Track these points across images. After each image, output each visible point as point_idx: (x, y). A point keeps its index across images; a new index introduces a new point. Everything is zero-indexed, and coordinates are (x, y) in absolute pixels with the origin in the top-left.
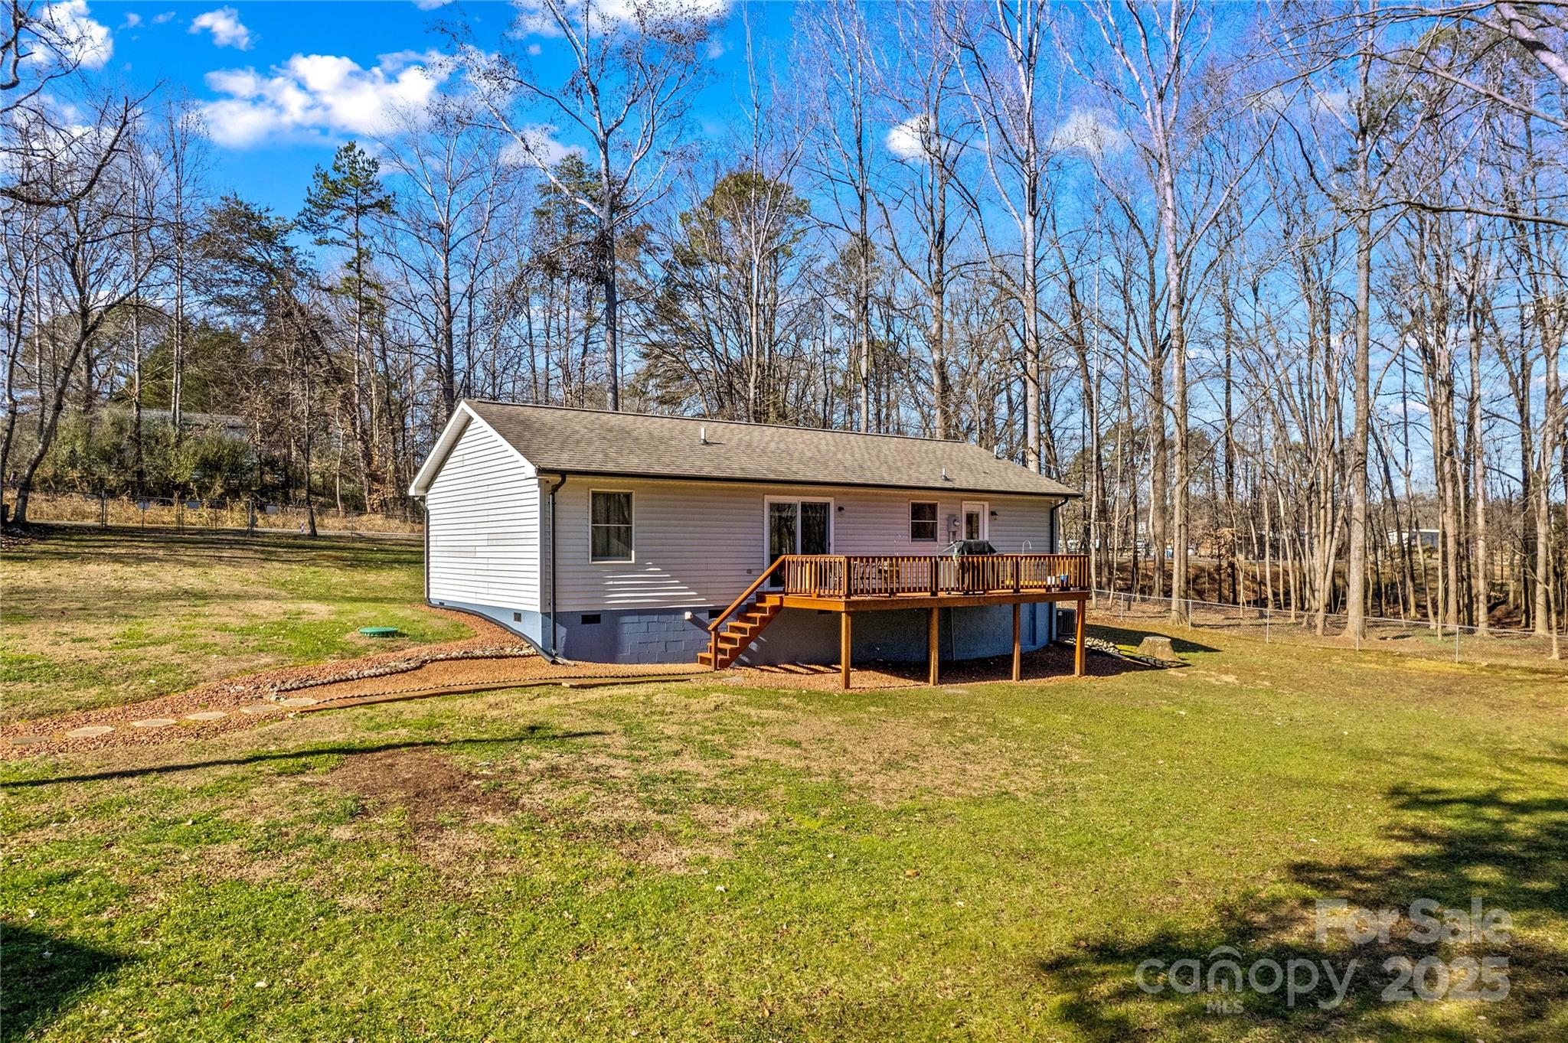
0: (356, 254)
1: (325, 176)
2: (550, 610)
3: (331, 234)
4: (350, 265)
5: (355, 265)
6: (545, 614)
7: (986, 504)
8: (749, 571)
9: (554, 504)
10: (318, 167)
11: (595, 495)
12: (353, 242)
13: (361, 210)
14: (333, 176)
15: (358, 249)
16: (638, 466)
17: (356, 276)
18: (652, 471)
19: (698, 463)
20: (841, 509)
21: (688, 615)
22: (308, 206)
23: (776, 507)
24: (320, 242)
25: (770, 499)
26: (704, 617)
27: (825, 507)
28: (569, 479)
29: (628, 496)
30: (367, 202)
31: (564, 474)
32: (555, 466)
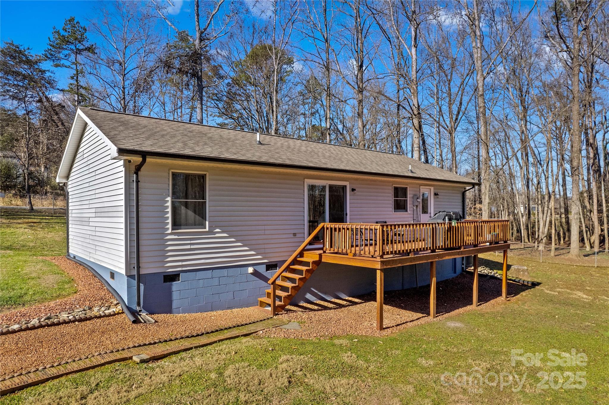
0: (75, 72)
1: (58, 32)
2: (135, 272)
3: (63, 62)
4: (72, 78)
5: (75, 77)
6: (130, 277)
7: (432, 188)
8: (295, 234)
9: (138, 182)
10: (54, 28)
11: (174, 174)
12: (74, 66)
13: (78, 52)
14: (63, 33)
15: (77, 71)
16: (211, 152)
17: (76, 83)
18: (222, 156)
19: (257, 154)
20: (353, 190)
21: (251, 270)
22: (50, 47)
23: (312, 188)
24: (57, 66)
25: (309, 182)
26: (262, 269)
27: (344, 188)
28: (149, 160)
29: (203, 177)
30: (81, 47)
31: (144, 154)
32: (137, 148)
